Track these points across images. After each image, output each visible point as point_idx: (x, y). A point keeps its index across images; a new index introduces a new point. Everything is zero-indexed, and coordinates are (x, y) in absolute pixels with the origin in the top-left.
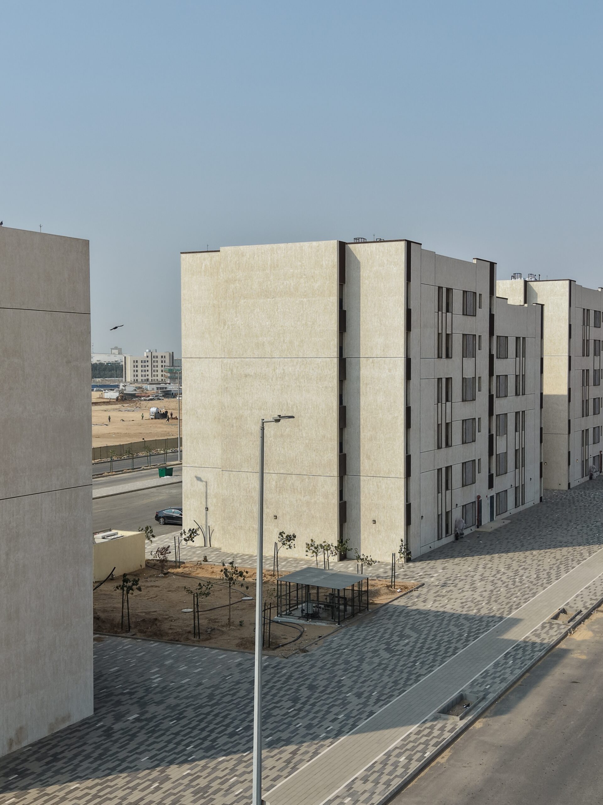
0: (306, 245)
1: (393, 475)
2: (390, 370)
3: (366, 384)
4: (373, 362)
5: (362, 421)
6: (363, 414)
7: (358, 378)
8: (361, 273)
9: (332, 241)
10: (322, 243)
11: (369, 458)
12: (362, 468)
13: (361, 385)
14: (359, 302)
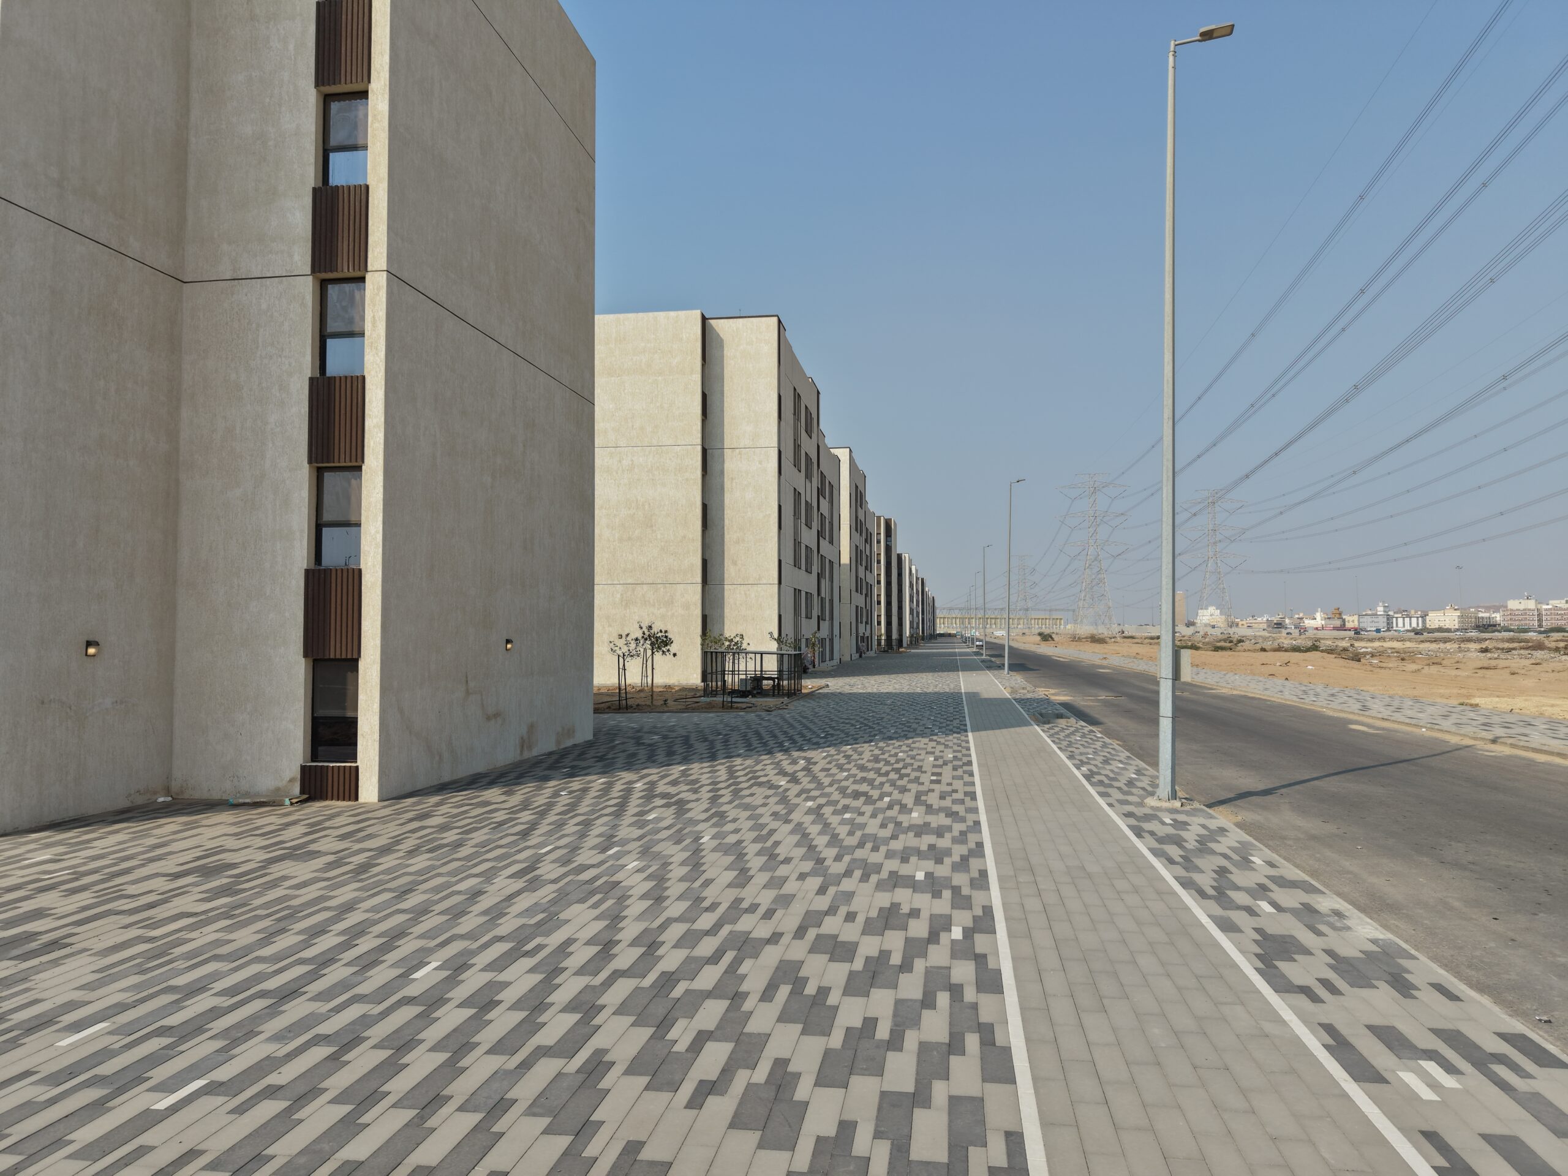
0: (661, 315)
1: (765, 582)
2: (760, 462)
3: (732, 479)
4: (740, 453)
5: (727, 522)
6: (728, 513)
7: (722, 472)
8: (725, 352)
9: (694, 312)
10: (682, 314)
11: (735, 563)
12: (726, 576)
13: (726, 480)
14: (723, 386)
